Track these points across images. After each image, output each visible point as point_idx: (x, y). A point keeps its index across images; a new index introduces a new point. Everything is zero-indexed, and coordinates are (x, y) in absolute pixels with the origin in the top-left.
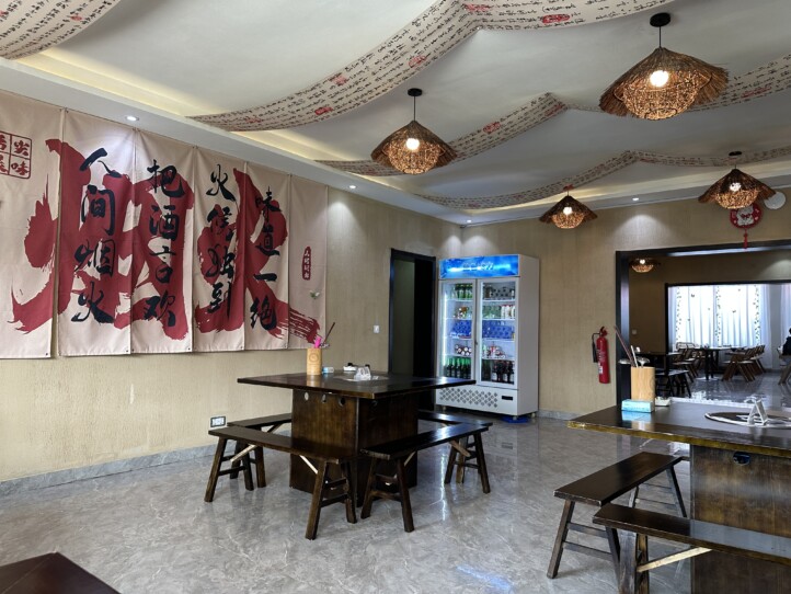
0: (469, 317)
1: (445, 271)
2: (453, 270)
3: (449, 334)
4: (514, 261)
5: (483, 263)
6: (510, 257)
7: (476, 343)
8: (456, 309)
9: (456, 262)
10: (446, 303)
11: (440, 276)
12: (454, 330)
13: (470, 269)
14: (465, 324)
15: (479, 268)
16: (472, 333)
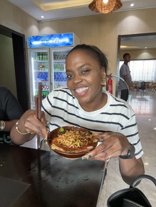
0: (47, 70)
1: (31, 44)
2: (35, 43)
3: (36, 79)
4: (71, 37)
5: (52, 38)
6: (68, 34)
7: (51, 84)
8: (39, 66)
9: (37, 38)
10: (33, 63)
11: (28, 47)
12: (38, 77)
13: (45, 42)
14: (44, 74)
15: (51, 42)
16: (48, 78)
